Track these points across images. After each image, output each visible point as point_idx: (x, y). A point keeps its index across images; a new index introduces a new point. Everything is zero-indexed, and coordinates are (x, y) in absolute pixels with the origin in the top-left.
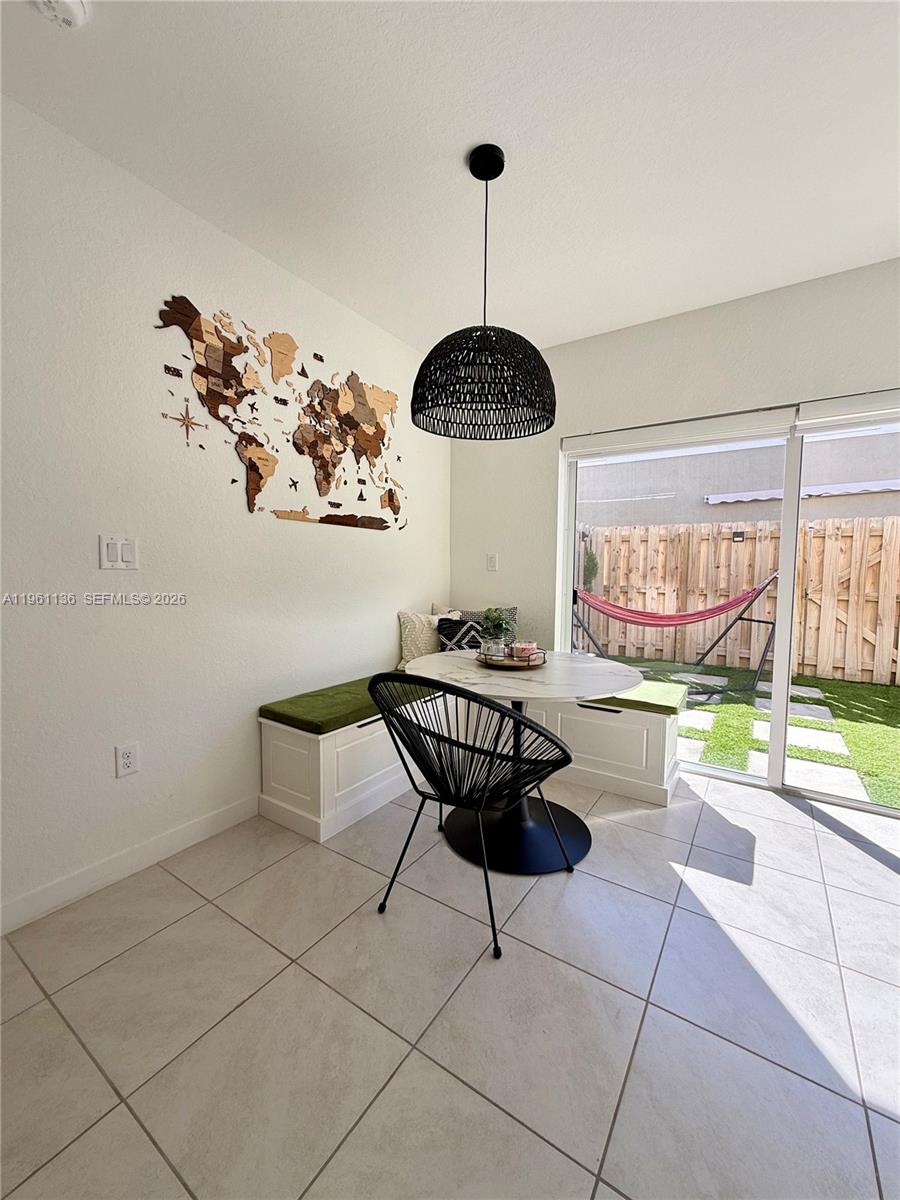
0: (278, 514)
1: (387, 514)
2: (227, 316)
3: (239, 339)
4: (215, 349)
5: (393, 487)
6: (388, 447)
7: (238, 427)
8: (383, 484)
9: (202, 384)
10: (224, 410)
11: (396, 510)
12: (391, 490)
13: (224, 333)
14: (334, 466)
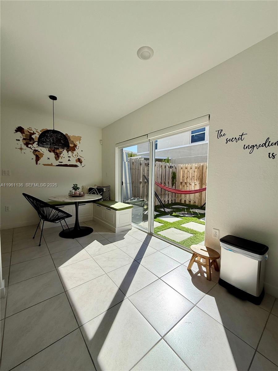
0: (44, 165)
1: (78, 164)
2: (31, 128)
3: (34, 132)
4: (28, 135)
5: (80, 158)
6: (78, 149)
7: (33, 149)
8: (77, 157)
9: (25, 142)
10: (29, 146)
11: (81, 162)
12: (79, 158)
13: (30, 131)
14: (60, 154)
